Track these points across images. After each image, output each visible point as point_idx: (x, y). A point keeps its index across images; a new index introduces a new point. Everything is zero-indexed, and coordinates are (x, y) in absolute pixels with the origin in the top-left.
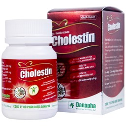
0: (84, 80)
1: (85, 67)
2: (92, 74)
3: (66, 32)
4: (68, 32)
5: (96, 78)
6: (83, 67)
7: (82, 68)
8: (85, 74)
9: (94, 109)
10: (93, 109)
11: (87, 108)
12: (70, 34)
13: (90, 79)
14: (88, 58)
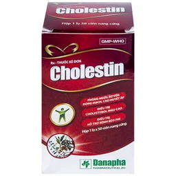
0: (107, 128)
1: (107, 110)
2: (119, 119)
3: (75, 62)
4: (80, 61)
5: (125, 124)
6: (105, 109)
7: (102, 112)
8: (108, 120)
9: (124, 166)
10: (121, 166)
11: (111, 166)
12: (82, 63)
13: (117, 126)
14: (113, 98)
